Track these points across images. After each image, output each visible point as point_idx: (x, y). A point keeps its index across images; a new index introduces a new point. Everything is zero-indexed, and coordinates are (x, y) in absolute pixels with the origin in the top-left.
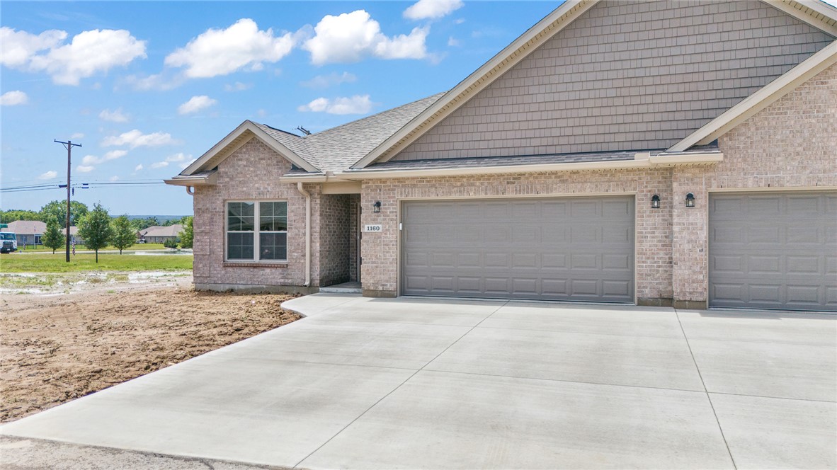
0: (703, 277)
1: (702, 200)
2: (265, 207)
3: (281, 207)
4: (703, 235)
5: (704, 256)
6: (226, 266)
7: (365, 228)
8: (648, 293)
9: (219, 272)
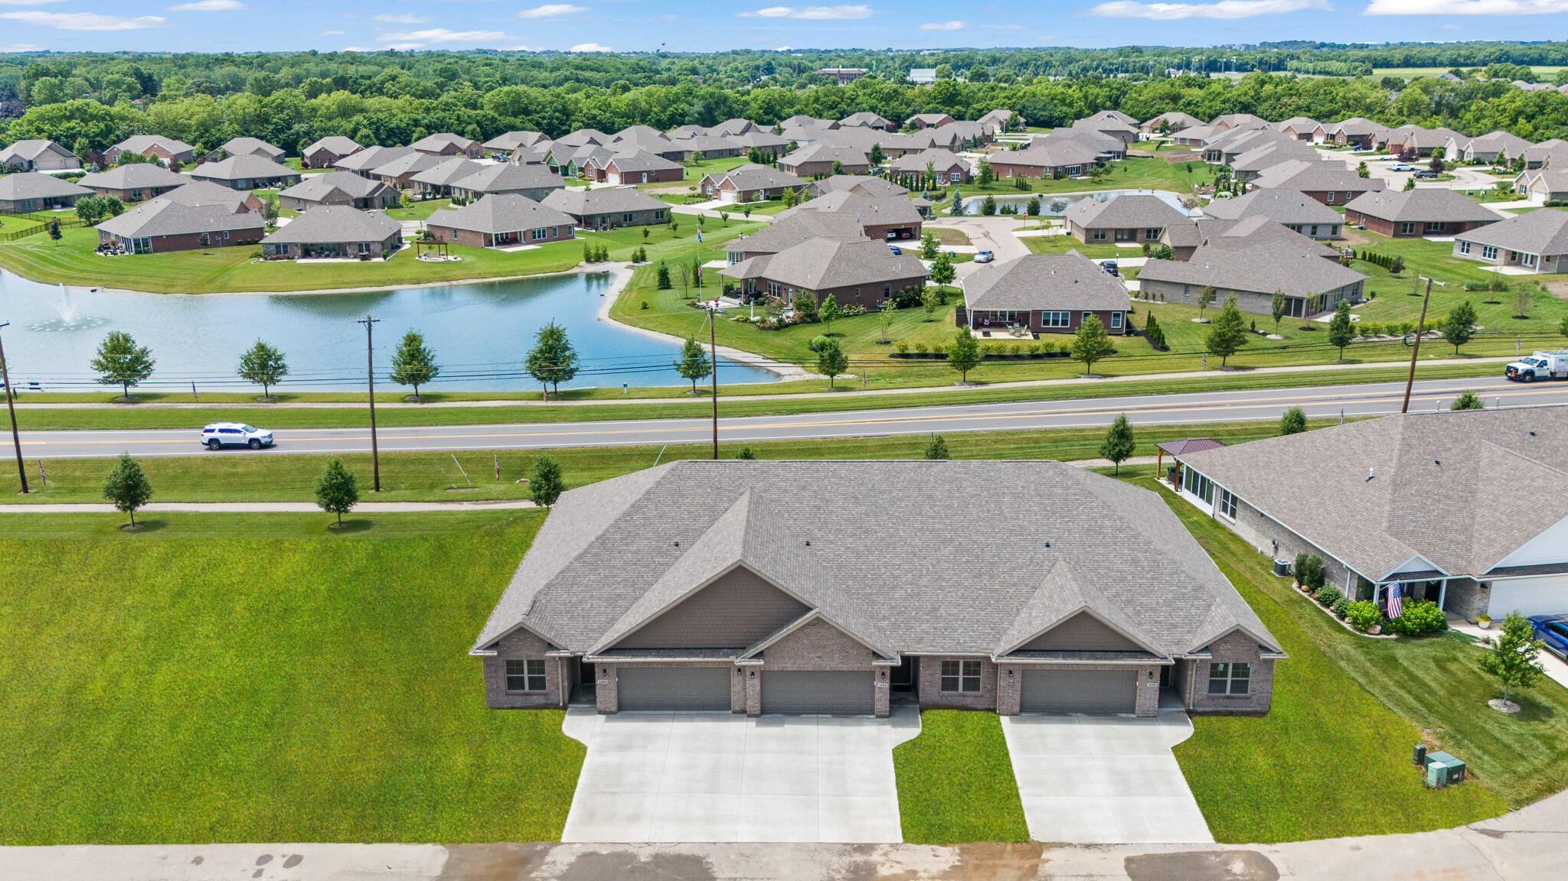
0: (758, 705)
1: (757, 674)
2: (530, 663)
3: (541, 663)
4: (758, 688)
5: (758, 697)
6: (507, 695)
7: (598, 682)
8: (737, 708)
9: (503, 698)
